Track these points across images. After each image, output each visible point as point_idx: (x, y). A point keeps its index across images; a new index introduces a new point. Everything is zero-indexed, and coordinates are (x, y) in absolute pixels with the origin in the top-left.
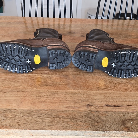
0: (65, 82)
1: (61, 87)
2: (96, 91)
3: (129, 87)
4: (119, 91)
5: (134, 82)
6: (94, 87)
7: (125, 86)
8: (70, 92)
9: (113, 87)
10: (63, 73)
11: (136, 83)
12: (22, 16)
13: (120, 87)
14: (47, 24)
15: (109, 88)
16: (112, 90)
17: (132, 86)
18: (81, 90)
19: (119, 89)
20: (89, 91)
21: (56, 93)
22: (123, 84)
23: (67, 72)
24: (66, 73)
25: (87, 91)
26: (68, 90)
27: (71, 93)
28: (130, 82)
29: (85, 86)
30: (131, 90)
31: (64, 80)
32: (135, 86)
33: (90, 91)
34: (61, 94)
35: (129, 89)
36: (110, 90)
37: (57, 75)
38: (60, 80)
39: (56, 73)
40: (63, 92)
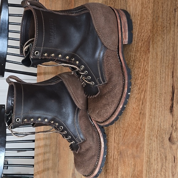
1: (138, 169)
2: (147, 119)
3: (140, 64)
4: (147, 83)
5: (132, 54)
6: (139, 119)
7: (139, 71)
8: (147, 159)
9: (139, 89)
10: (117, 157)
11: (134, 52)
12: (33, 177)
13: (141, 79)
14: (43, 148)
15: (142, 97)
16: (145, 93)
17: (140, 60)
18: (143, 140)
19: (144, 81)
20: (146, 130)
22: (136, 73)
23: (115, 150)
24: (116, 153)
25: (146, 133)
26: (143, 161)
27: (149, 159)
28: (132, 61)
29: (137, 132)
30: (145, 64)
31: (127, 160)
32: (139, 54)
33: (146, 128)
34: (151, 176)
35: (144, 66)
36: (144, 96)
37: (118, 167)
38: (127, 166)
39: (116, 168)
40: (147, 170)
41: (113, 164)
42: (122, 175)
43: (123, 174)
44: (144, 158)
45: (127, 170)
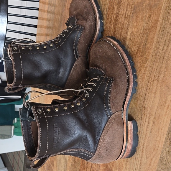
0: (145, 12)
1: (153, 20)
8: (166, 5)
10: (129, 14)
21: (163, 30)
23: (129, 7)
24: (129, 9)
26: (161, 9)
31: (141, 14)
34: (167, 22)
37: (129, 25)
38: (140, 20)
39: (126, 27)
40: (163, 18)
41: (124, 23)
42: (132, 32)
43: (133, 30)
44: (163, 5)
45: (140, 24)
